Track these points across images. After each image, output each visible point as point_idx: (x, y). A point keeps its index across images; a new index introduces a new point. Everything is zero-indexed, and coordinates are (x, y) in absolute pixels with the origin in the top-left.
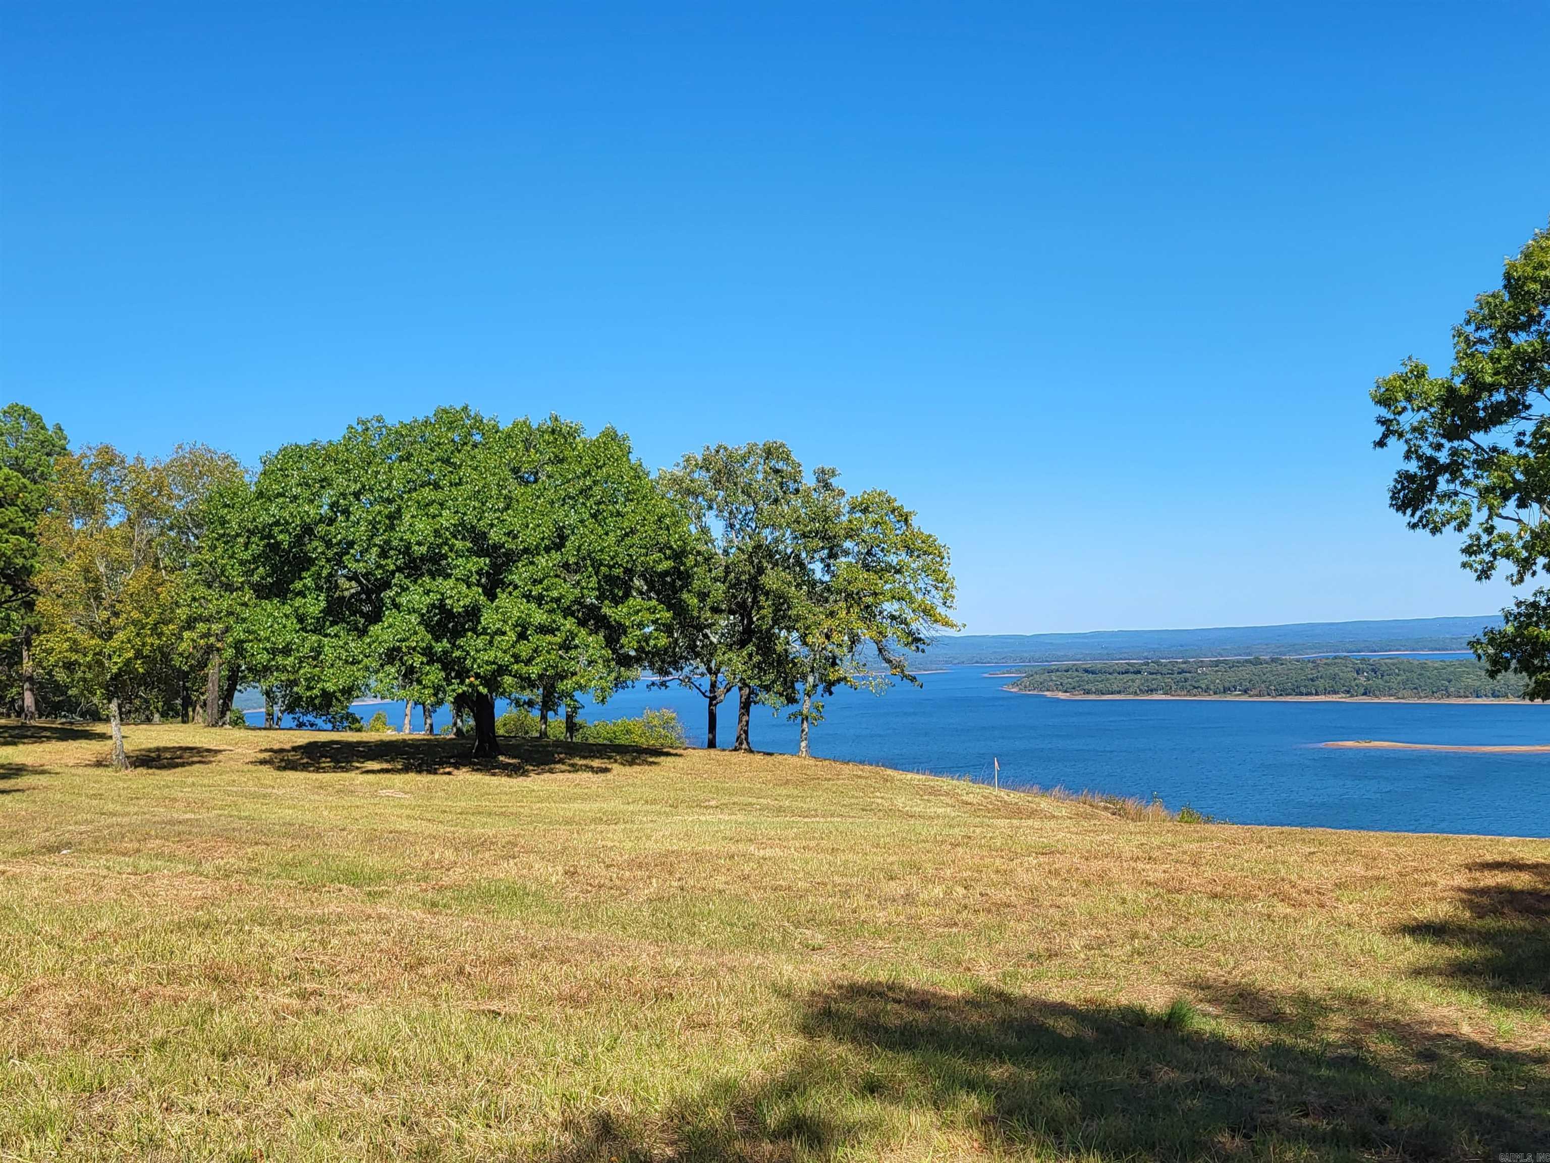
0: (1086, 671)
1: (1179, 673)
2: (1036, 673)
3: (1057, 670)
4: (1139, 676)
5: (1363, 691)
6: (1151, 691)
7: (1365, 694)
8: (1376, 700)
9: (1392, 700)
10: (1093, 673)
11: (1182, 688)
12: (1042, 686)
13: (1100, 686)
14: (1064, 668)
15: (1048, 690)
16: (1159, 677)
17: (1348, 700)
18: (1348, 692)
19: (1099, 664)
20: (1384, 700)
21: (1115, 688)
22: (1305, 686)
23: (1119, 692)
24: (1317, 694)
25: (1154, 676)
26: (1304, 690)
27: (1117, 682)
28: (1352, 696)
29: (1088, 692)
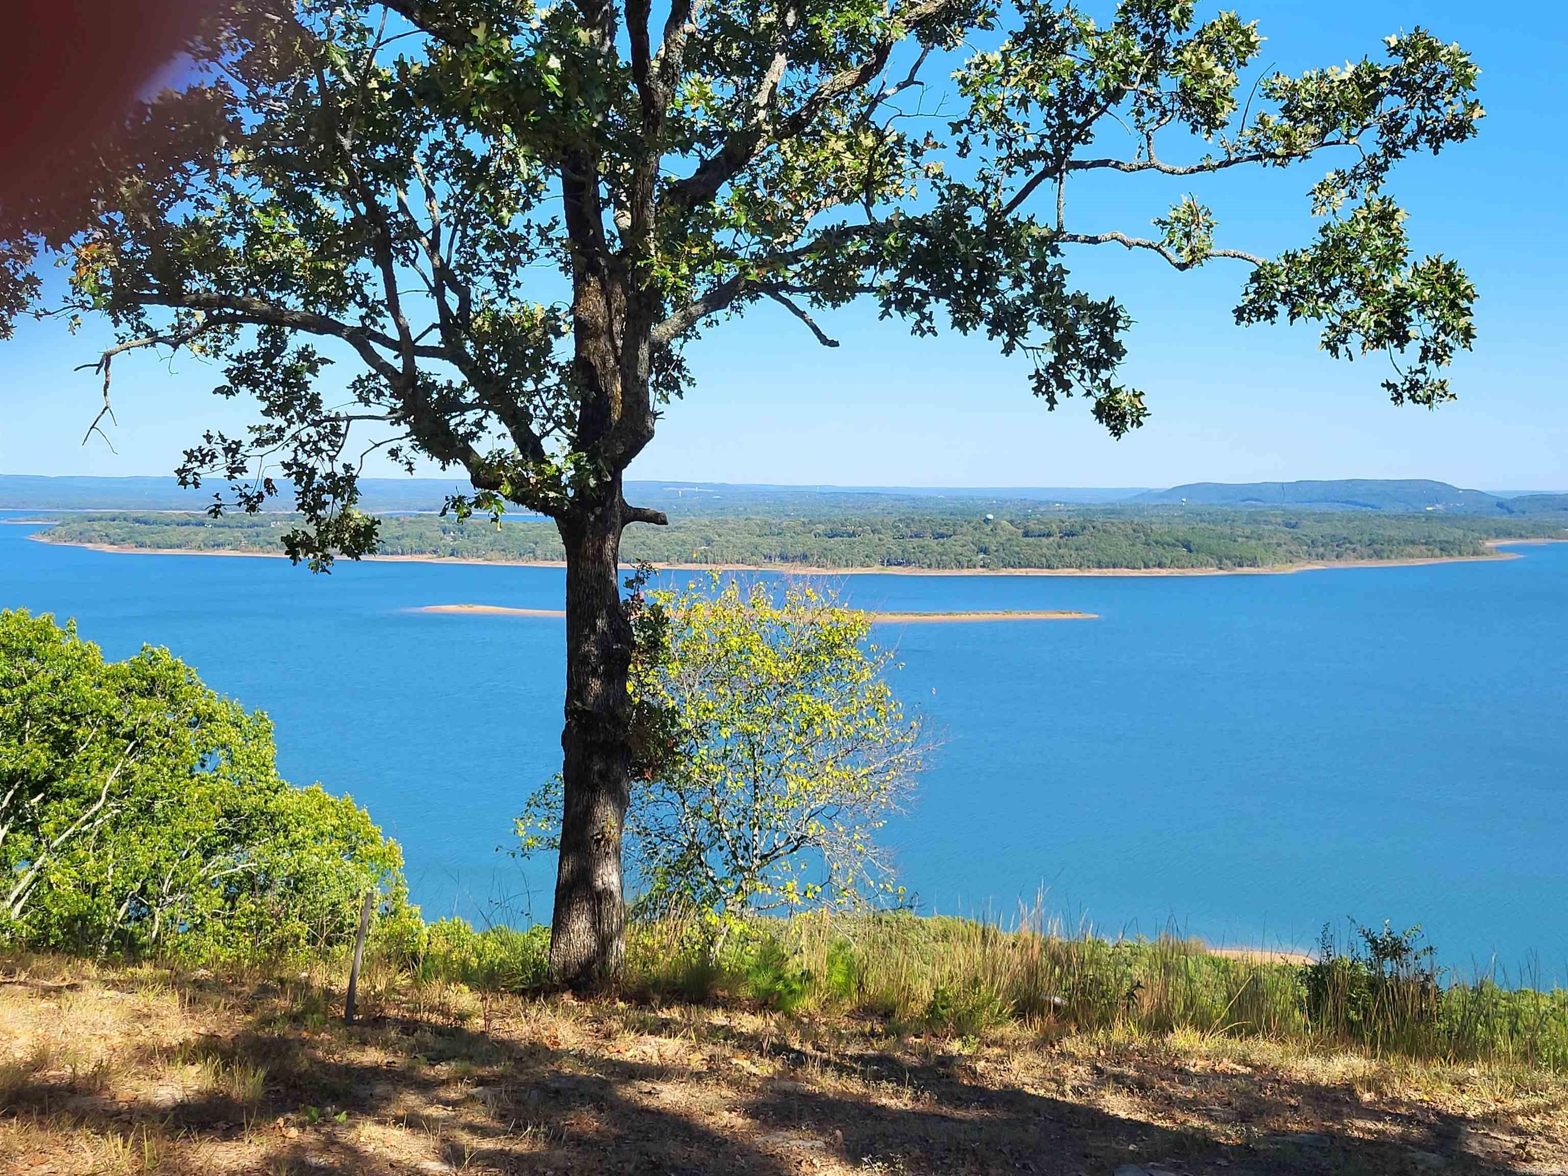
0: (137, 520)
1: (250, 527)
2: (74, 522)
3: (101, 519)
4: (202, 528)
5: (450, 551)
6: (218, 545)
7: (452, 555)
8: (464, 562)
9: (480, 562)
10: (146, 523)
11: (254, 543)
12: (81, 536)
13: (157, 538)
14: (109, 516)
15: (90, 542)
16: (226, 530)
17: (435, 561)
18: (435, 552)
19: (154, 514)
20: (472, 561)
21: (175, 541)
22: (391, 545)
23: (179, 546)
24: (403, 554)
25: (221, 529)
26: (389, 549)
27: (176, 534)
28: (439, 557)
29: (142, 545)
